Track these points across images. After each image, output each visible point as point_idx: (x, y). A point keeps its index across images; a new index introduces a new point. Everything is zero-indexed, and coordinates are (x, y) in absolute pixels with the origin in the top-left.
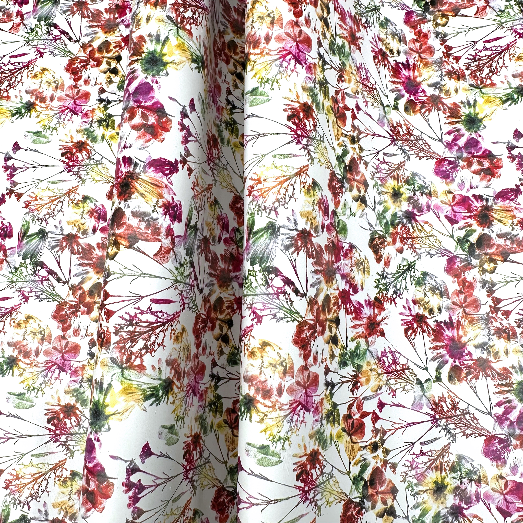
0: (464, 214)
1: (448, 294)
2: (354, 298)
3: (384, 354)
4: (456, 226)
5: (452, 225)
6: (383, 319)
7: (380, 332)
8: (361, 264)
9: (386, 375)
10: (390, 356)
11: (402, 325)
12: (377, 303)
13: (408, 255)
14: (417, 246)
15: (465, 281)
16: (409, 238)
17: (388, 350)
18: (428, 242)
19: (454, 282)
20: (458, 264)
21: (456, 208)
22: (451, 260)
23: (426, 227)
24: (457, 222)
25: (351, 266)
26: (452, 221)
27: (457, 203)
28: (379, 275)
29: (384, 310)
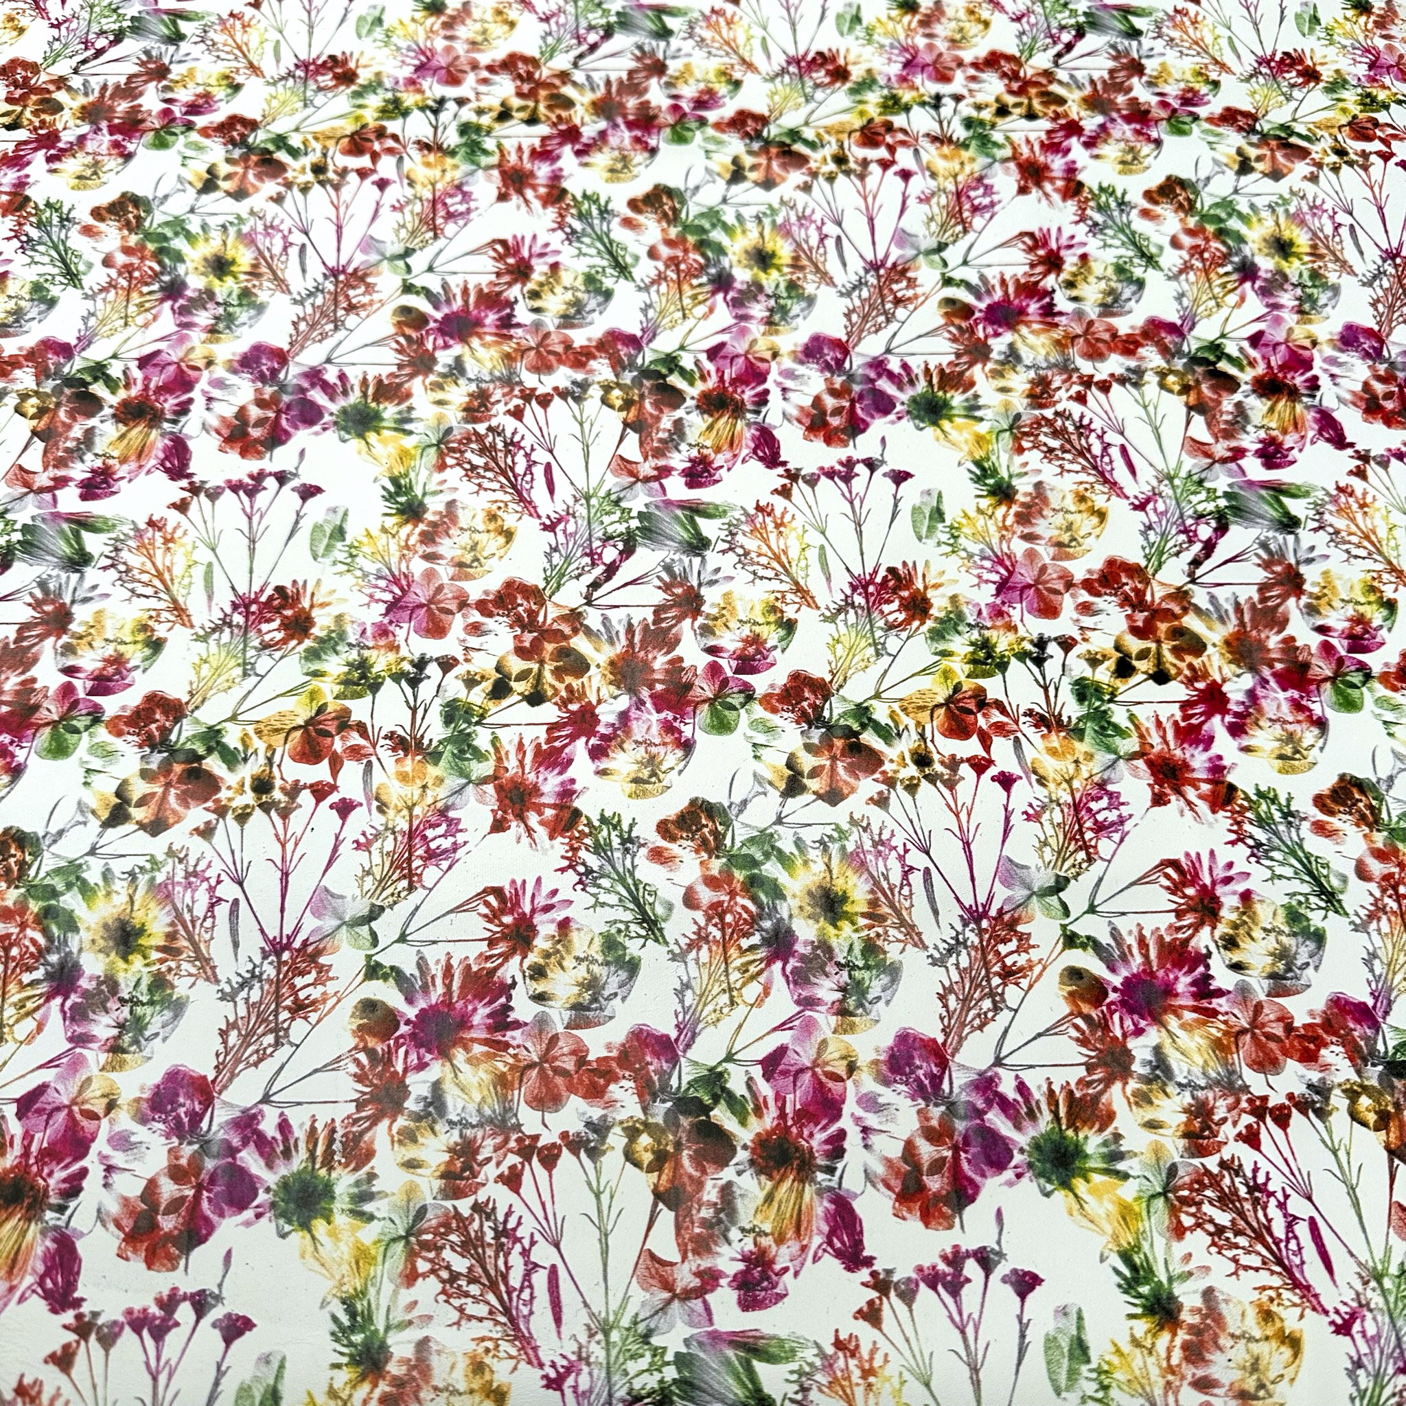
0: (790, 1097)
1: (578, 1027)
2: (579, 749)
3: (453, 826)
4: (757, 1072)
5: (760, 1062)
6: (529, 830)
7: (504, 820)
8: (654, 774)
9: (406, 827)
10: (446, 843)
11: (513, 882)
12: (567, 815)
13: (681, 925)
14: (704, 954)
15: (612, 1077)
16: (723, 930)
17: (460, 838)
18: (716, 990)
19: (609, 1047)
20: (654, 1065)
21: (806, 1078)
22: (666, 1048)
23: (753, 990)
24: (768, 1076)
25: (648, 744)
26: (773, 1064)
27: (821, 1083)
28: (631, 826)
29: (552, 838)
